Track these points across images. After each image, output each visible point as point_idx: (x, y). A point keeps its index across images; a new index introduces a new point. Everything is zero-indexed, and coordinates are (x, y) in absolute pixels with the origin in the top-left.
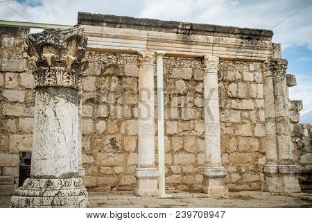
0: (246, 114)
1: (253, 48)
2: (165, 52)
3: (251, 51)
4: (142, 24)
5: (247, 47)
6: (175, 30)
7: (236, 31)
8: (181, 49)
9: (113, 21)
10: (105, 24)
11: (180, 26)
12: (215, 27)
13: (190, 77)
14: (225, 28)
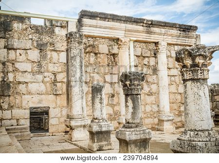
0: (173, 78)
1: (186, 37)
2: (135, 39)
3: (185, 39)
4: (122, 19)
5: (183, 37)
6: (142, 24)
7: (177, 26)
8: (145, 37)
9: (104, 17)
10: (99, 18)
11: (145, 22)
12: (166, 23)
13: (140, 54)
14: (171, 24)
